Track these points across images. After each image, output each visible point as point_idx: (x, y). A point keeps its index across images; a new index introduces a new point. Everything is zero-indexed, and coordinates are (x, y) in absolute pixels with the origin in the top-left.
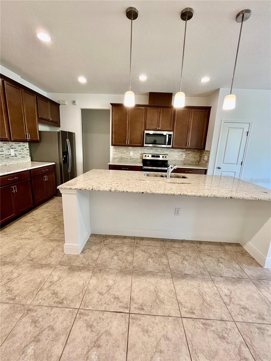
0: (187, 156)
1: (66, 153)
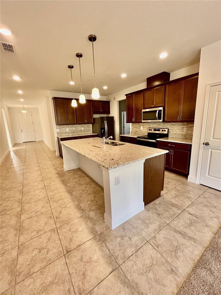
0: (189, 129)
1: (104, 129)
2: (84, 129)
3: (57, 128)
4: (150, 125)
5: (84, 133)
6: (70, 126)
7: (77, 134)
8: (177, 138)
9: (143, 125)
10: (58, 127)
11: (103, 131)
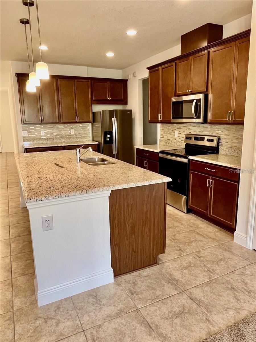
1: (111, 133)
2: (76, 132)
3: (23, 130)
4: (189, 129)
5: (75, 140)
6: (49, 126)
7: (60, 141)
8: (233, 156)
9: (178, 127)
10: (26, 128)
11: (109, 138)
